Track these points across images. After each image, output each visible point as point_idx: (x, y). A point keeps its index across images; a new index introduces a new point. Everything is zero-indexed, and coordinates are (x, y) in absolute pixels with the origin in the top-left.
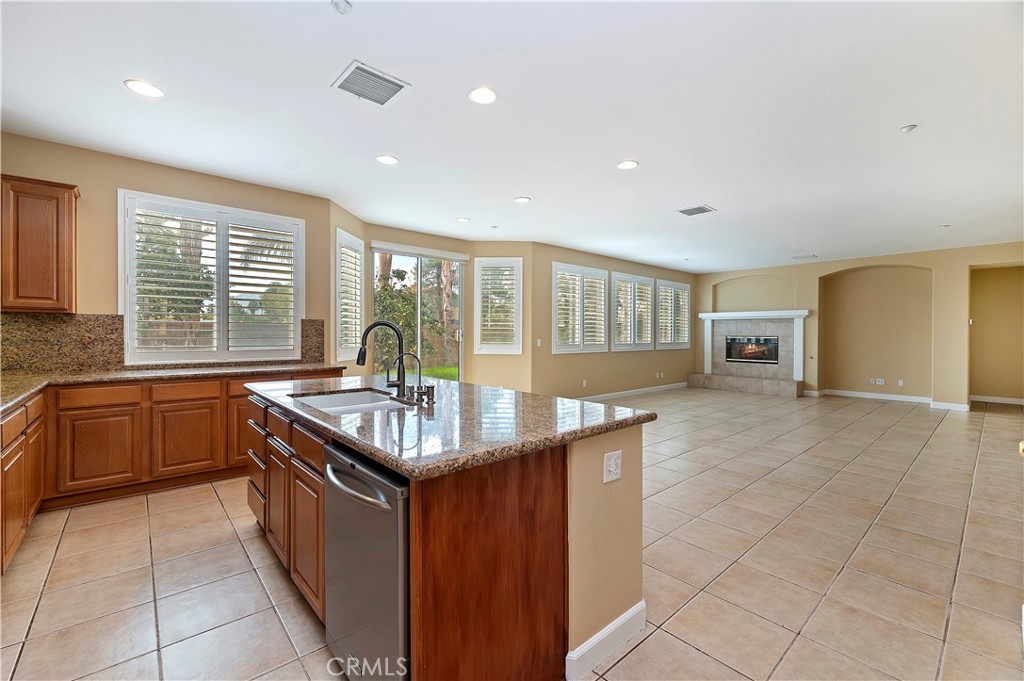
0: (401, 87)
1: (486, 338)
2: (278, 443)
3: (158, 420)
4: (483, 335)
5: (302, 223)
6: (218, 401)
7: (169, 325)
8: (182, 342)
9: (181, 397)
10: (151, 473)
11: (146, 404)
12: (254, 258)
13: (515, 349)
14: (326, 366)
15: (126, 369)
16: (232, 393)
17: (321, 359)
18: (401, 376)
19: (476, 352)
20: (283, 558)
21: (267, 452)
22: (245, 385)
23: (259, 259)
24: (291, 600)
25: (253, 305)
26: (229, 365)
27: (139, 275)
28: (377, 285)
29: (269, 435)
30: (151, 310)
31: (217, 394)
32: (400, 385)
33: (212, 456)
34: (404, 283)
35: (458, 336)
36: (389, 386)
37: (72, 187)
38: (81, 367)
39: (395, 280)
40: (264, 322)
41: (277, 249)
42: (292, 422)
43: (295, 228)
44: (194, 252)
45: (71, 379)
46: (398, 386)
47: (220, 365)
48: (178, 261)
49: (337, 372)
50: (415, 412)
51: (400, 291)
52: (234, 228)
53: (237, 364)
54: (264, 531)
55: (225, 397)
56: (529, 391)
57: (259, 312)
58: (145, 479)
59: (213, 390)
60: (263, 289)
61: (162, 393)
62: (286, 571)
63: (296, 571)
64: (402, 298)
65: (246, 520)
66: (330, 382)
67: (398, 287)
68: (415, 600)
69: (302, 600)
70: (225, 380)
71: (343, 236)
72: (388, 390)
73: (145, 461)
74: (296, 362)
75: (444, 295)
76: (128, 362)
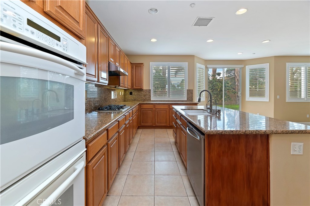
0: (212, 19)
1: (251, 95)
2: (178, 121)
3: (156, 113)
4: (250, 94)
5: (187, 63)
6: (167, 110)
7: (160, 91)
8: (162, 95)
9: (160, 108)
10: (155, 124)
11: (154, 109)
12: (177, 74)
13: (266, 99)
14: (193, 102)
15: (151, 101)
16: (170, 108)
17: (192, 100)
18: (211, 106)
19: (247, 100)
20: (179, 150)
21: (176, 123)
22: (172, 106)
23: (179, 74)
24: (181, 161)
25: (178, 86)
26: (170, 101)
27: (154, 80)
28: (211, 78)
29: (177, 119)
30: (156, 88)
31: (167, 108)
32: (211, 109)
33: (166, 123)
34: (220, 77)
35: (239, 94)
36: (207, 109)
37: (143, 64)
38: (144, 100)
39: (217, 76)
40: (180, 90)
41: (181, 71)
42: (181, 116)
43: (185, 65)
44: (164, 74)
45: (143, 103)
46: (210, 109)
47: (168, 101)
48: (161, 76)
49: (196, 104)
50: (215, 117)
51: (219, 79)
52: (171, 67)
53: (172, 101)
54: (176, 143)
55: (169, 109)
56: (273, 117)
57: (179, 88)
58: (154, 126)
59: (166, 107)
60: (180, 82)
61: (157, 107)
62: (180, 153)
63: (181, 154)
64: (220, 82)
65: (173, 140)
66: (194, 107)
67: (218, 78)
68: (206, 168)
69: (183, 162)
70: (169, 105)
71: (198, 65)
72: (207, 110)
73: (154, 122)
74: (186, 101)
75: (236, 80)
76: (151, 100)
